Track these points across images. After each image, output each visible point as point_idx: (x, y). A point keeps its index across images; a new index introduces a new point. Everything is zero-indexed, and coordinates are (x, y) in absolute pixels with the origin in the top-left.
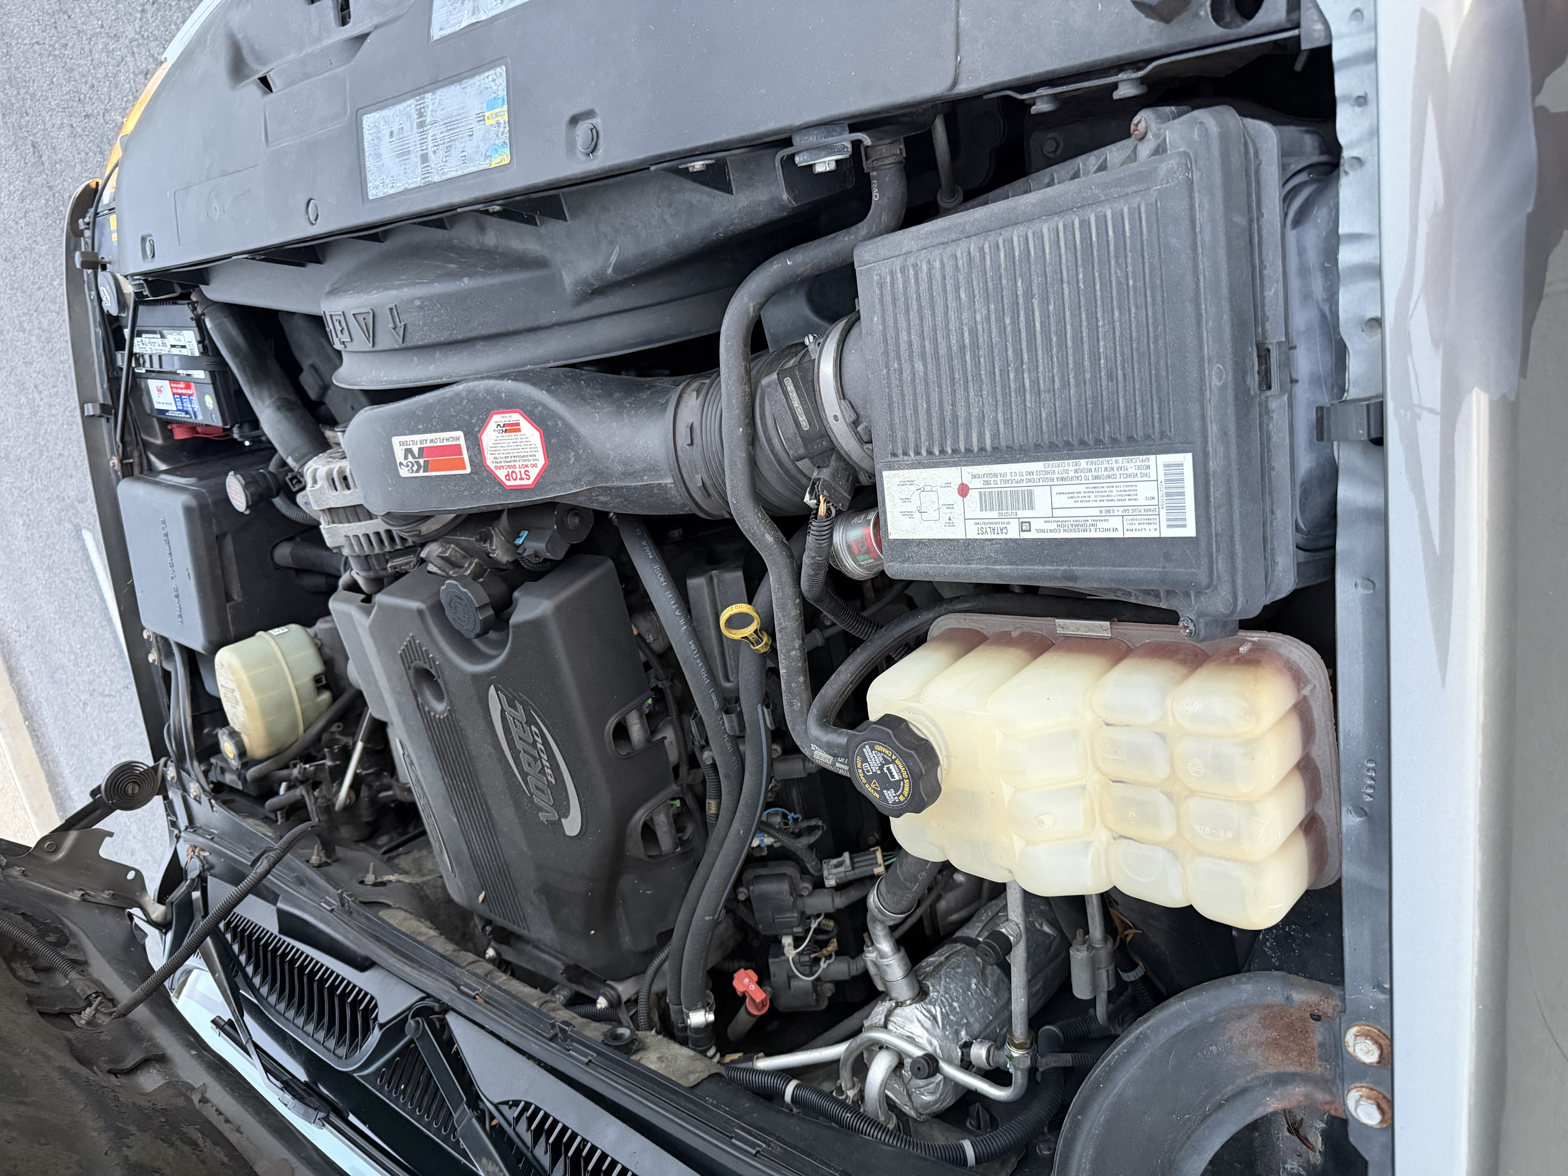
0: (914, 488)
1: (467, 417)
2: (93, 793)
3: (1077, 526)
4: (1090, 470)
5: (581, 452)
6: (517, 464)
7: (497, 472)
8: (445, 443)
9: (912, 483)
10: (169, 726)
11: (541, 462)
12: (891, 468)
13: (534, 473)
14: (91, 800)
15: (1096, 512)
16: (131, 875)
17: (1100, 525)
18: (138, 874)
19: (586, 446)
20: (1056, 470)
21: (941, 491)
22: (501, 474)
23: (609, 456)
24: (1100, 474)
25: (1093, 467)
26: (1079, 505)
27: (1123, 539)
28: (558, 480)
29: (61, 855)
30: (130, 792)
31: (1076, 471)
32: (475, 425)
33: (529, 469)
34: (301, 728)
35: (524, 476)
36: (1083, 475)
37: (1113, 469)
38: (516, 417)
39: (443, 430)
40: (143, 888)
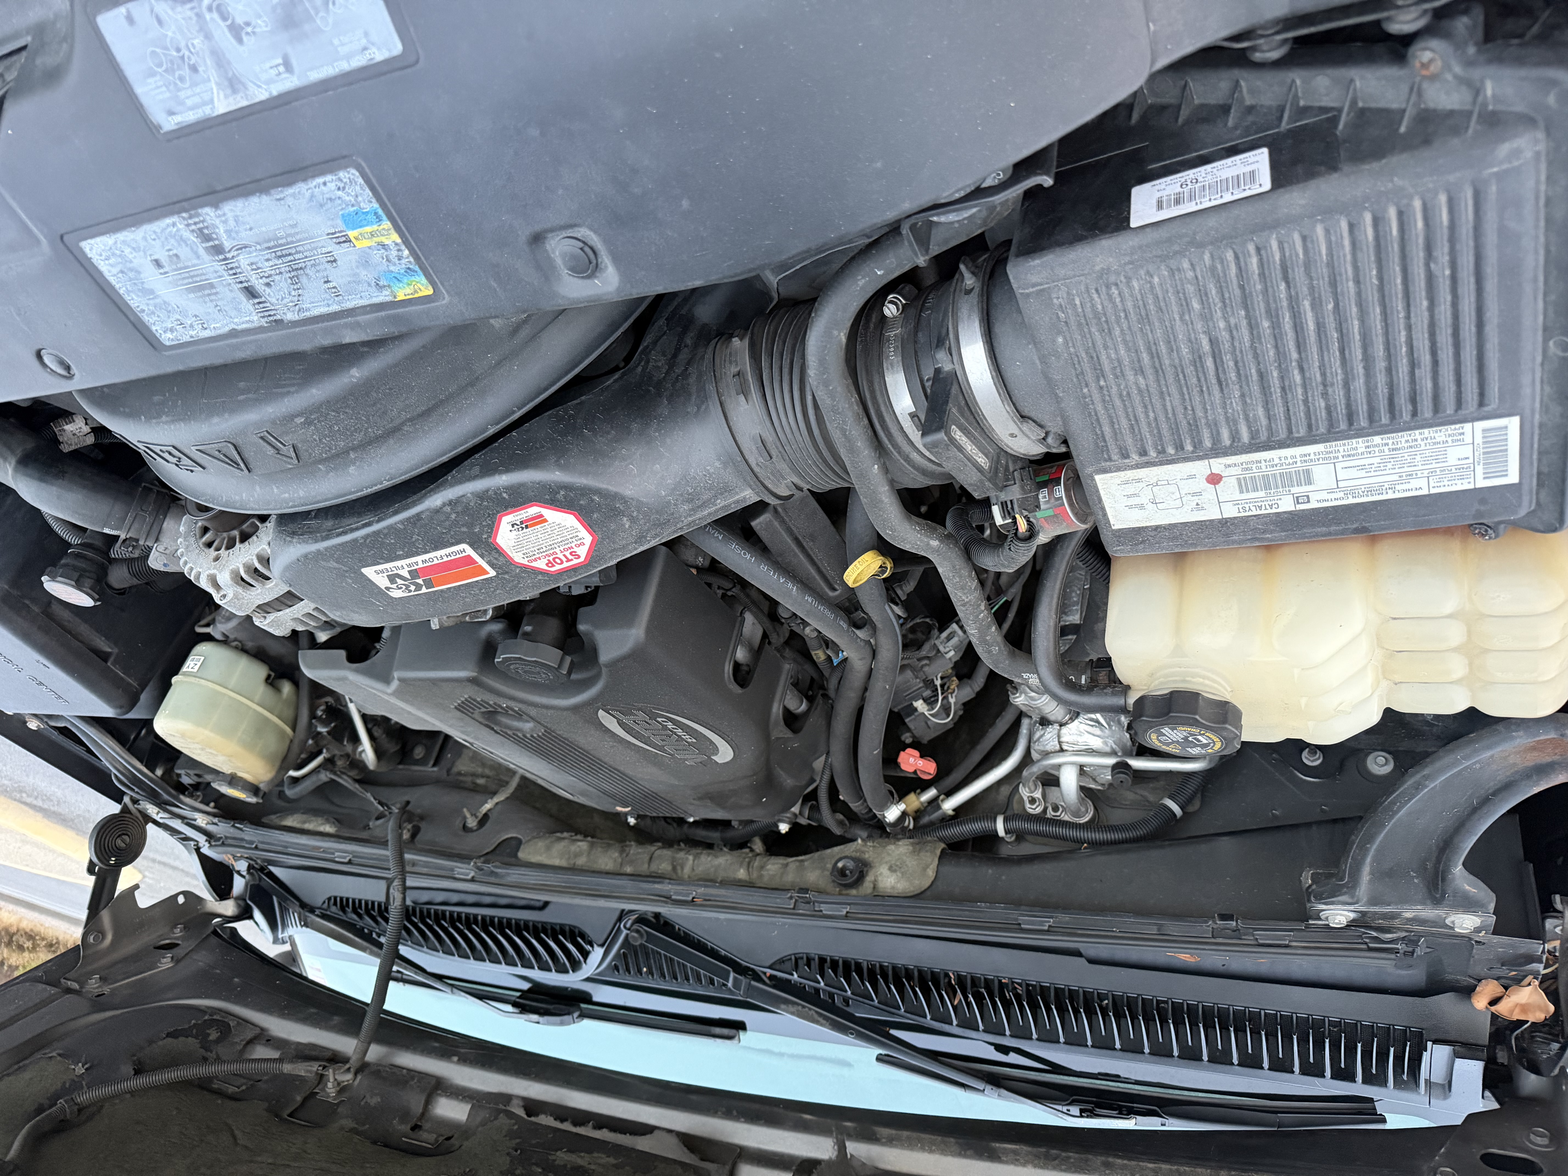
0: (1141, 485)
1: (464, 529)
2: (91, 870)
3: (1370, 491)
4: (1387, 444)
5: (635, 514)
6: (557, 550)
7: (534, 564)
8: (445, 559)
9: (1139, 480)
10: (116, 776)
11: (588, 539)
12: (1105, 471)
13: (583, 552)
14: (93, 878)
15: (1396, 477)
16: (181, 900)
17: (1398, 487)
18: (185, 893)
19: (640, 505)
20: (1341, 449)
21: (1182, 484)
22: (541, 564)
23: (669, 502)
24: (1399, 446)
25: (1390, 442)
26: (1373, 474)
27: (1429, 495)
28: (617, 546)
29: (109, 937)
30: (123, 845)
31: (1368, 447)
32: (481, 533)
33: (576, 549)
34: (288, 730)
35: (570, 557)
36: (1376, 449)
37: (1416, 440)
38: (533, 511)
39: (436, 549)
40: (200, 900)
